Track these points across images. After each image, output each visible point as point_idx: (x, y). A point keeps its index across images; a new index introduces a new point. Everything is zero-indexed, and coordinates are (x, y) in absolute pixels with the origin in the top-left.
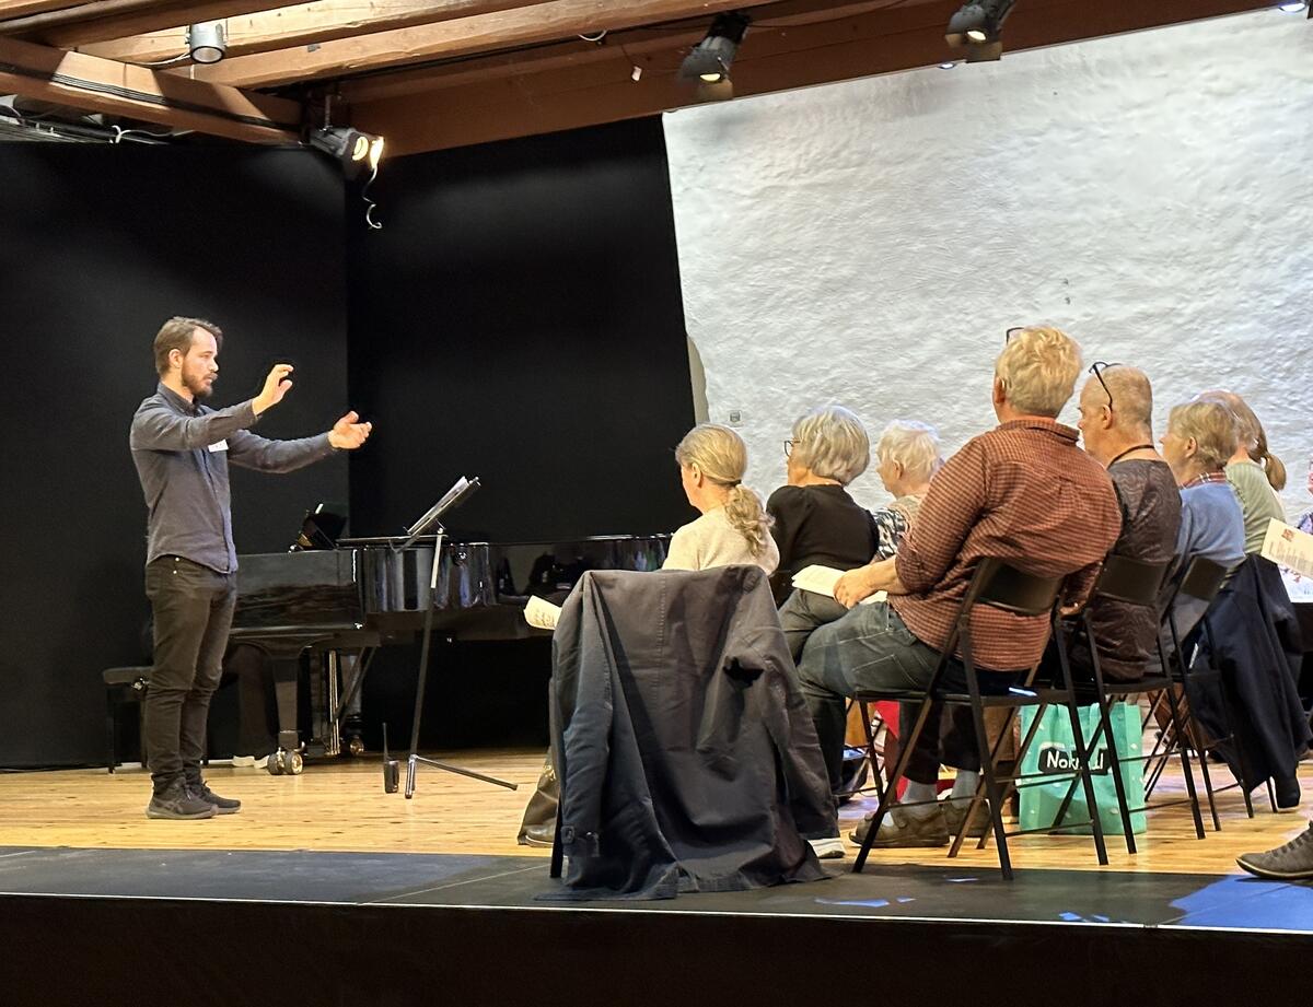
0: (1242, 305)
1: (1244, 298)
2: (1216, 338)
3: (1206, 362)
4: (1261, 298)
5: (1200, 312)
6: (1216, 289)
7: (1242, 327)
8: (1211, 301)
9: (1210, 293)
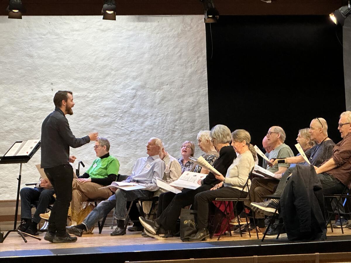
0: (108, 96)
2: (99, 105)
3: (96, 113)
4: (113, 94)
5: (94, 97)
6: (100, 90)
7: (107, 103)
8: (98, 94)
9: (98, 91)
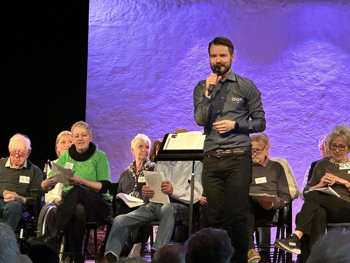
0: (289, 94)
1: (290, 91)
2: (279, 106)
4: (297, 92)
5: (273, 95)
8: (277, 91)
9: (277, 88)
